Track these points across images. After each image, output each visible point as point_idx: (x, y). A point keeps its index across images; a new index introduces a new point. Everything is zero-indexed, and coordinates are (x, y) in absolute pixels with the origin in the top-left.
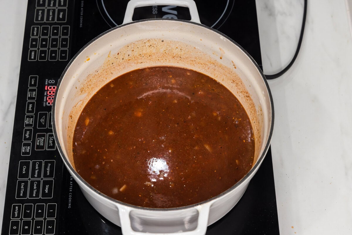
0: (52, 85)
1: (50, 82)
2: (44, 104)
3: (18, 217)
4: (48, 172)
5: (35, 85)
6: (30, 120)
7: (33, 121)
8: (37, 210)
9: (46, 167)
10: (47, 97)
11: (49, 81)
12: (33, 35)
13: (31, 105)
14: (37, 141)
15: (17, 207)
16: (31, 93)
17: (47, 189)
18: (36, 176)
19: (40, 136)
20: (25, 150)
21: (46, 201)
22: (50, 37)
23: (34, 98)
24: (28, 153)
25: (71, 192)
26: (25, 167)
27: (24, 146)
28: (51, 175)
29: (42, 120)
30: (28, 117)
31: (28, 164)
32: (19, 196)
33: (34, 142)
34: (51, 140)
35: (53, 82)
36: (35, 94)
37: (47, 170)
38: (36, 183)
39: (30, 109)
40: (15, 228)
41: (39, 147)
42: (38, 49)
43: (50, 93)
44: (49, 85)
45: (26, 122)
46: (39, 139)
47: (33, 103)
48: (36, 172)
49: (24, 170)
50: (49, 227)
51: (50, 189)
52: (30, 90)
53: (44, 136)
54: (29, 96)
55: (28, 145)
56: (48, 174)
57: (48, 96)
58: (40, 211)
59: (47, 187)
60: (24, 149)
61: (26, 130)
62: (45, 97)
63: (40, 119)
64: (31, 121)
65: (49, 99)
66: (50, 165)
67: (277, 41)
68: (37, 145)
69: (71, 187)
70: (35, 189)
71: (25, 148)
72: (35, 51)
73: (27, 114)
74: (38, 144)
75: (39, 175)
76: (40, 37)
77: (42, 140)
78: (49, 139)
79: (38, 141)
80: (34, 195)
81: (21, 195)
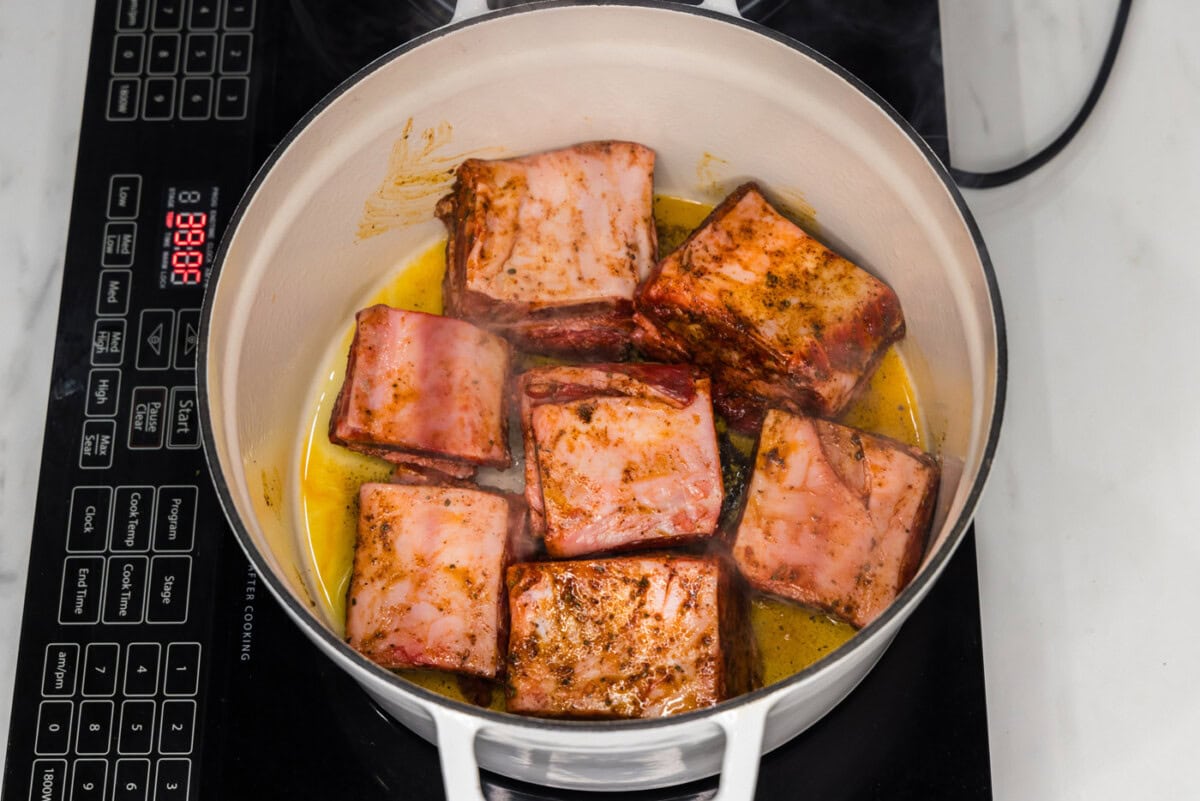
0: (190, 208)
1: (185, 197)
2: (163, 279)
3: (67, 689)
4: (173, 528)
5: (128, 210)
6: (111, 338)
7: (120, 342)
8: (133, 667)
9: (165, 511)
10: (172, 252)
11: (180, 197)
12: (125, 24)
13: (117, 283)
14: (135, 414)
15: (62, 655)
16: (115, 240)
17: (167, 589)
18: (130, 542)
19: (144, 397)
20: (93, 447)
21: (164, 635)
22: (184, 32)
23: (124, 259)
24: (104, 460)
25: (250, 603)
26: (91, 511)
27: (88, 433)
28: (182, 541)
29: (154, 340)
30: (104, 327)
31: (100, 500)
32: (69, 614)
33: (123, 419)
34: (184, 413)
35: (194, 197)
36: (130, 244)
37: (169, 523)
38: (128, 569)
39: (112, 299)
40: (54, 728)
41: (141, 437)
42: (144, 76)
43: (183, 237)
44: (179, 208)
45: (96, 349)
46: (141, 409)
47: (122, 278)
48: (132, 527)
49: (88, 522)
50: (174, 726)
51: (178, 590)
52: (113, 230)
53: (158, 396)
54: (110, 250)
55: (105, 429)
56: (173, 536)
57: (177, 249)
58: (142, 670)
59: (169, 581)
60: (89, 443)
61: (98, 376)
62: (166, 255)
63: (146, 334)
64: (115, 343)
65: (181, 260)
66: (178, 501)
68: (135, 431)
69: (252, 586)
70: (126, 591)
71: (93, 442)
72: (132, 85)
73: (102, 317)
74: (138, 425)
75: (141, 541)
76: (148, 32)
77: (154, 412)
78: (177, 408)
79: (140, 416)
80: (123, 612)
81: (79, 610)
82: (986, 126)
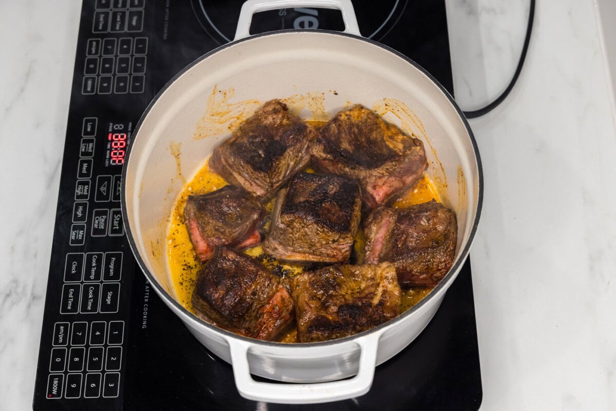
0: (119, 132)
1: (117, 127)
2: (107, 162)
3: (64, 343)
4: (111, 271)
5: (92, 133)
6: (84, 188)
7: (88, 190)
8: (94, 332)
9: (108, 263)
10: (111, 151)
11: (115, 127)
12: (90, 53)
13: (86, 164)
14: (94, 221)
15: (62, 328)
16: (86, 146)
17: (109, 298)
18: (92, 277)
19: (99, 214)
20: (76, 236)
21: (108, 318)
22: (116, 56)
23: (90, 154)
24: (81, 242)
25: (146, 303)
26: (75, 264)
27: (74, 230)
28: (116, 276)
29: (103, 189)
30: (80, 183)
31: (79, 259)
32: (65, 309)
33: (89, 223)
34: (116, 220)
35: (121, 127)
36: (92, 148)
37: (110, 269)
38: (92, 289)
39: (84, 171)
40: (58, 360)
41: (97, 231)
42: (98, 75)
43: (116, 144)
44: (114, 132)
45: (77, 193)
46: (97, 219)
47: (89, 162)
48: (93, 270)
49: (74, 269)
50: (112, 358)
51: (114, 298)
52: (85, 141)
53: (105, 213)
54: (83, 150)
55: (82, 228)
56: (112, 274)
57: (113, 149)
58: (98, 333)
59: (110, 294)
60: (74, 234)
61: (78, 205)
62: (108, 152)
63: (99, 187)
64: (86, 190)
65: (115, 154)
66: (114, 259)
67: (480, 55)
68: (95, 229)
69: (147, 295)
70: (91, 299)
71: (76, 234)
72: (93, 79)
73: (80, 179)
74: (96, 226)
75: (97, 277)
76: (100, 57)
77: (103, 220)
78: (113, 218)
79: (97, 222)
80: (89, 308)
81: (69, 308)
82: (471, 94)
